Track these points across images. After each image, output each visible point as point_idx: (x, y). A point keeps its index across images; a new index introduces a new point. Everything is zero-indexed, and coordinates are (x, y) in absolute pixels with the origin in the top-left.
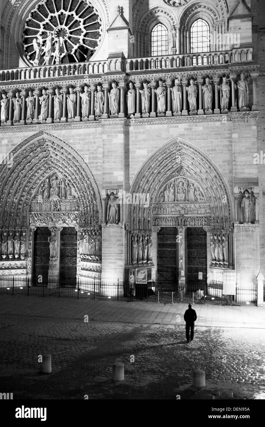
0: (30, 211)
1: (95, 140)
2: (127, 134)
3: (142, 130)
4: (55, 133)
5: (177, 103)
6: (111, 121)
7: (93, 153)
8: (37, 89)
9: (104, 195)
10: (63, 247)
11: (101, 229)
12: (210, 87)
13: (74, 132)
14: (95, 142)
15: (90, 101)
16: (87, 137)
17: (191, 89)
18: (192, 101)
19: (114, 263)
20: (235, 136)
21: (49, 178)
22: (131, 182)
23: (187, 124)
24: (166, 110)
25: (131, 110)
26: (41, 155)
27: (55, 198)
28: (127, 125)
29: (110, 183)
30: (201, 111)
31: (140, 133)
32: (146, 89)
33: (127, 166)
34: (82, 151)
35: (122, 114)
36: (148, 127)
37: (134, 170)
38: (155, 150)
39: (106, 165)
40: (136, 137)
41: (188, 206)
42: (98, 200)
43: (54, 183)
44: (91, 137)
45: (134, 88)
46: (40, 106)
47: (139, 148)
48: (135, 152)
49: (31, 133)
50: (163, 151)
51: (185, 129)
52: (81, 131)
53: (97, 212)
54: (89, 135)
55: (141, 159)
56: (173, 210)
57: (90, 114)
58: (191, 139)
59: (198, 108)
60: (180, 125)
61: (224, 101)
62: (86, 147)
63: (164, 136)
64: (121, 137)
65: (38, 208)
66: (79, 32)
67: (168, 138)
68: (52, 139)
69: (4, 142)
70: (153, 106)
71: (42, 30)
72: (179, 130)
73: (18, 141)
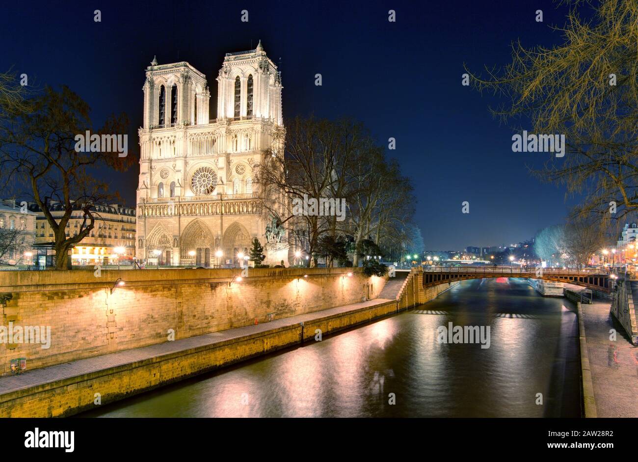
2: (222, 219)
4: (201, 218)
6: (218, 216)
7: (212, 225)
9: (215, 238)
10: (206, 254)
12: (246, 205)
13: (207, 218)
14: (213, 222)
17: (241, 206)
20: (251, 221)
22: (223, 234)
23: (239, 217)
24: (233, 212)
25: (223, 212)
26: (197, 224)
27: (203, 238)
28: (222, 217)
29: (218, 234)
30: (243, 213)
31: (226, 219)
33: (222, 229)
35: (220, 213)
36: (228, 217)
37: (224, 231)
38: (230, 224)
39: (216, 229)
43: (203, 233)
44: (212, 220)
45: (224, 205)
46: (196, 210)
47: (226, 224)
48: (224, 225)
49: (194, 218)
50: (233, 224)
52: (209, 218)
55: (226, 227)
58: (240, 221)
60: (237, 217)
61: (249, 210)
62: (210, 223)
63: (232, 220)
64: (220, 221)
66: (210, 181)
67: (234, 221)
68: (200, 220)
69: (186, 221)
70: (229, 211)
71: (198, 179)
72: (236, 219)
73: (190, 221)
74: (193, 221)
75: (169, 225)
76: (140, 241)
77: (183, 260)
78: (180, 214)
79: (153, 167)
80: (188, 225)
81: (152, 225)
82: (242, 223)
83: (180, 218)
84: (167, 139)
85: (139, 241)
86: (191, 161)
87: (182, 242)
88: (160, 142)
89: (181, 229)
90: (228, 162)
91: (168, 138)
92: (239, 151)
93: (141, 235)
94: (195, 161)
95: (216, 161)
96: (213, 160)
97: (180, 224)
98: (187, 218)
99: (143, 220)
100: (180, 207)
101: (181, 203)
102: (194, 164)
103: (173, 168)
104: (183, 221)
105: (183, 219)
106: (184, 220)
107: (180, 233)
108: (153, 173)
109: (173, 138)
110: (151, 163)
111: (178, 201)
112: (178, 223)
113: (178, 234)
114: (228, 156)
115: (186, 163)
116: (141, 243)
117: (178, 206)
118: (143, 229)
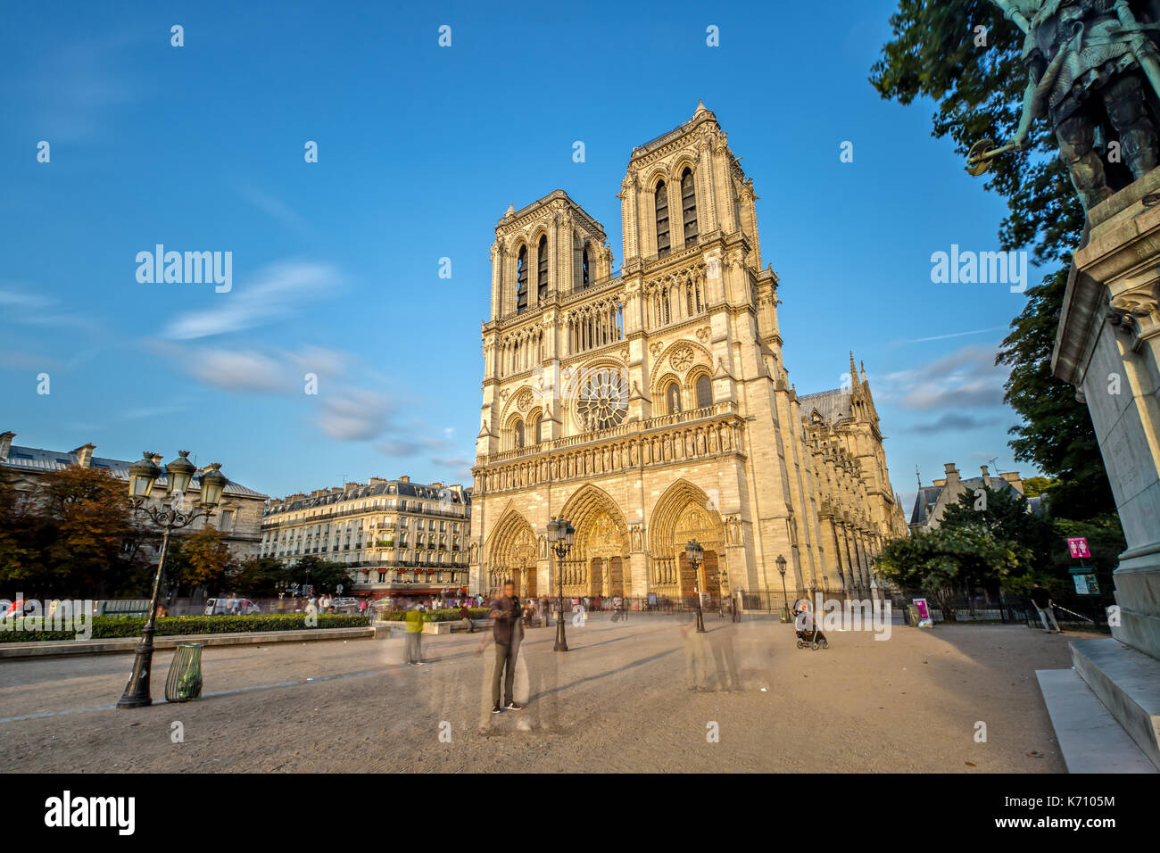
0: (586, 545)
2: (643, 480)
3: (654, 476)
6: (633, 471)
7: (622, 497)
8: (583, 451)
9: (630, 529)
13: (609, 481)
14: (622, 488)
16: (618, 485)
20: (720, 474)
21: (598, 517)
22: (649, 518)
24: (671, 458)
25: (646, 461)
26: (589, 501)
27: (605, 534)
29: (634, 519)
30: (696, 456)
31: (653, 478)
33: (644, 505)
34: (614, 496)
36: (659, 473)
37: (650, 508)
38: (664, 490)
39: (631, 506)
43: (603, 521)
44: (620, 485)
47: (655, 490)
48: (648, 494)
49: (580, 486)
50: (670, 491)
51: (685, 472)
52: (614, 481)
54: (619, 483)
55: (655, 499)
56: (689, 537)
57: (618, 467)
60: (681, 469)
61: (713, 447)
62: (618, 492)
63: (671, 478)
64: (639, 482)
67: (673, 480)
68: (594, 488)
69: (564, 493)
70: (662, 456)
71: (590, 401)
72: (681, 473)
73: (572, 492)
74: (578, 491)
75: (529, 508)
78: (552, 480)
79: (503, 393)
80: (567, 504)
81: (498, 511)
82: (698, 483)
83: (550, 488)
84: (528, 333)
86: (574, 364)
88: (516, 342)
91: (531, 331)
92: (675, 321)
94: (581, 363)
95: (625, 353)
96: (617, 353)
97: (550, 502)
98: (566, 488)
99: (481, 501)
100: (552, 463)
101: (553, 454)
104: (558, 494)
105: (559, 489)
106: (560, 491)
108: (504, 403)
110: (501, 386)
112: (547, 501)
114: (650, 335)
116: (475, 553)
118: (480, 521)
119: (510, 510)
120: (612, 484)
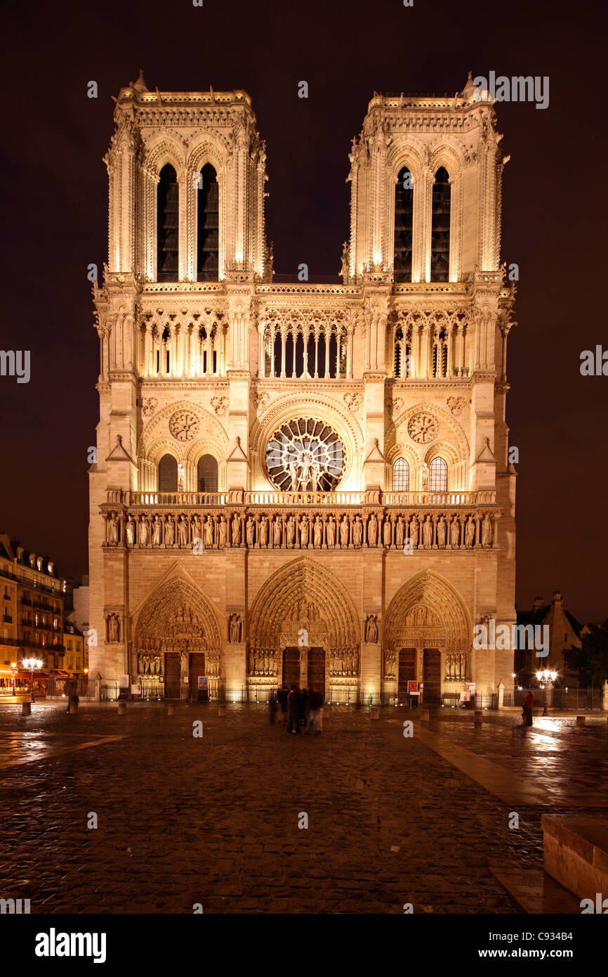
0: (280, 632)
1: (355, 568)
2: (384, 562)
3: (397, 561)
4: (317, 559)
5: (428, 538)
6: (372, 551)
7: (352, 580)
8: (298, 514)
9: (363, 616)
10: (310, 666)
11: (358, 647)
12: (457, 524)
13: (335, 558)
14: (354, 570)
15: (349, 530)
16: (347, 564)
17: (441, 525)
18: (442, 536)
19: (373, 676)
20: (479, 569)
21: (298, 601)
22: (386, 607)
23: (436, 557)
24: (418, 543)
26: (297, 579)
28: (384, 556)
29: (371, 607)
30: (449, 546)
31: (395, 563)
32: (400, 522)
33: (383, 591)
34: (342, 577)
35: (380, 545)
36: (402, 558)
37: (389, 597)
38: (408, 579)
39: (367, 591)
40: (392, 567)
41: (426, 630)
42: (355, 622)
43: (303, 606)
44: (351, 564)
45: (389, 521)
46: (300, 532)
47: (395, 577)
48: (390, 580)
49: (293, 558)
50: (413, 580)
51: (436, 562)
52: (342, 558)
53: (354, 632)
54: (349, 562)
55: (396, 587)
56: (413, 633)
57: (348, 543)
58: (439, 571)
59: (446, 544)
60: (431, 558)
61: (469, 539)
62: (346, 573)
63: (415, 567)
64: (380, 565)
65: (288, 629)
66: (324, 458)
67: (419, 570)
68: (312, 564)
69: (266, 564)
72: (428, 562)
73: (280, 564)
74: (288, 565)
75: (208, 576)
76: (113, 622)
77: (257, 679)
78: (247, 545)
79: (145, 403)
80: (272, 577)
81: (152, 574)
83: (247, 555)
84: (191, 319)
85: (108, 621)
86: (270, 393)
87: (252, 627)
88: (167, 329)
89: (250, 588)
90: (389, 404)
91: (196, 317)
93: (114, 602)
94: (283, 393)
95: (349, 399)
96: (340, 396)
97: (246, 572)
98: (270, 557)
99: (122, 555)
100: (246, 520)
101: (250, 510)
102: (281, 401)
103: (212, 410)
104: (257, 564)
105: (257, 558)
106: (262, 562)
107: (246, 603)
108: (145, 419)
109: (213, 318)
110: (138, 389)
111: (240, 501)
112: (244, 569)
113: (244, 604)
114: (389, 384)
115: (255, 397)
116: (113, 627)
117: (244, 516)
118: (122, 584)
119: (171, 576)
120: (339, 562)
